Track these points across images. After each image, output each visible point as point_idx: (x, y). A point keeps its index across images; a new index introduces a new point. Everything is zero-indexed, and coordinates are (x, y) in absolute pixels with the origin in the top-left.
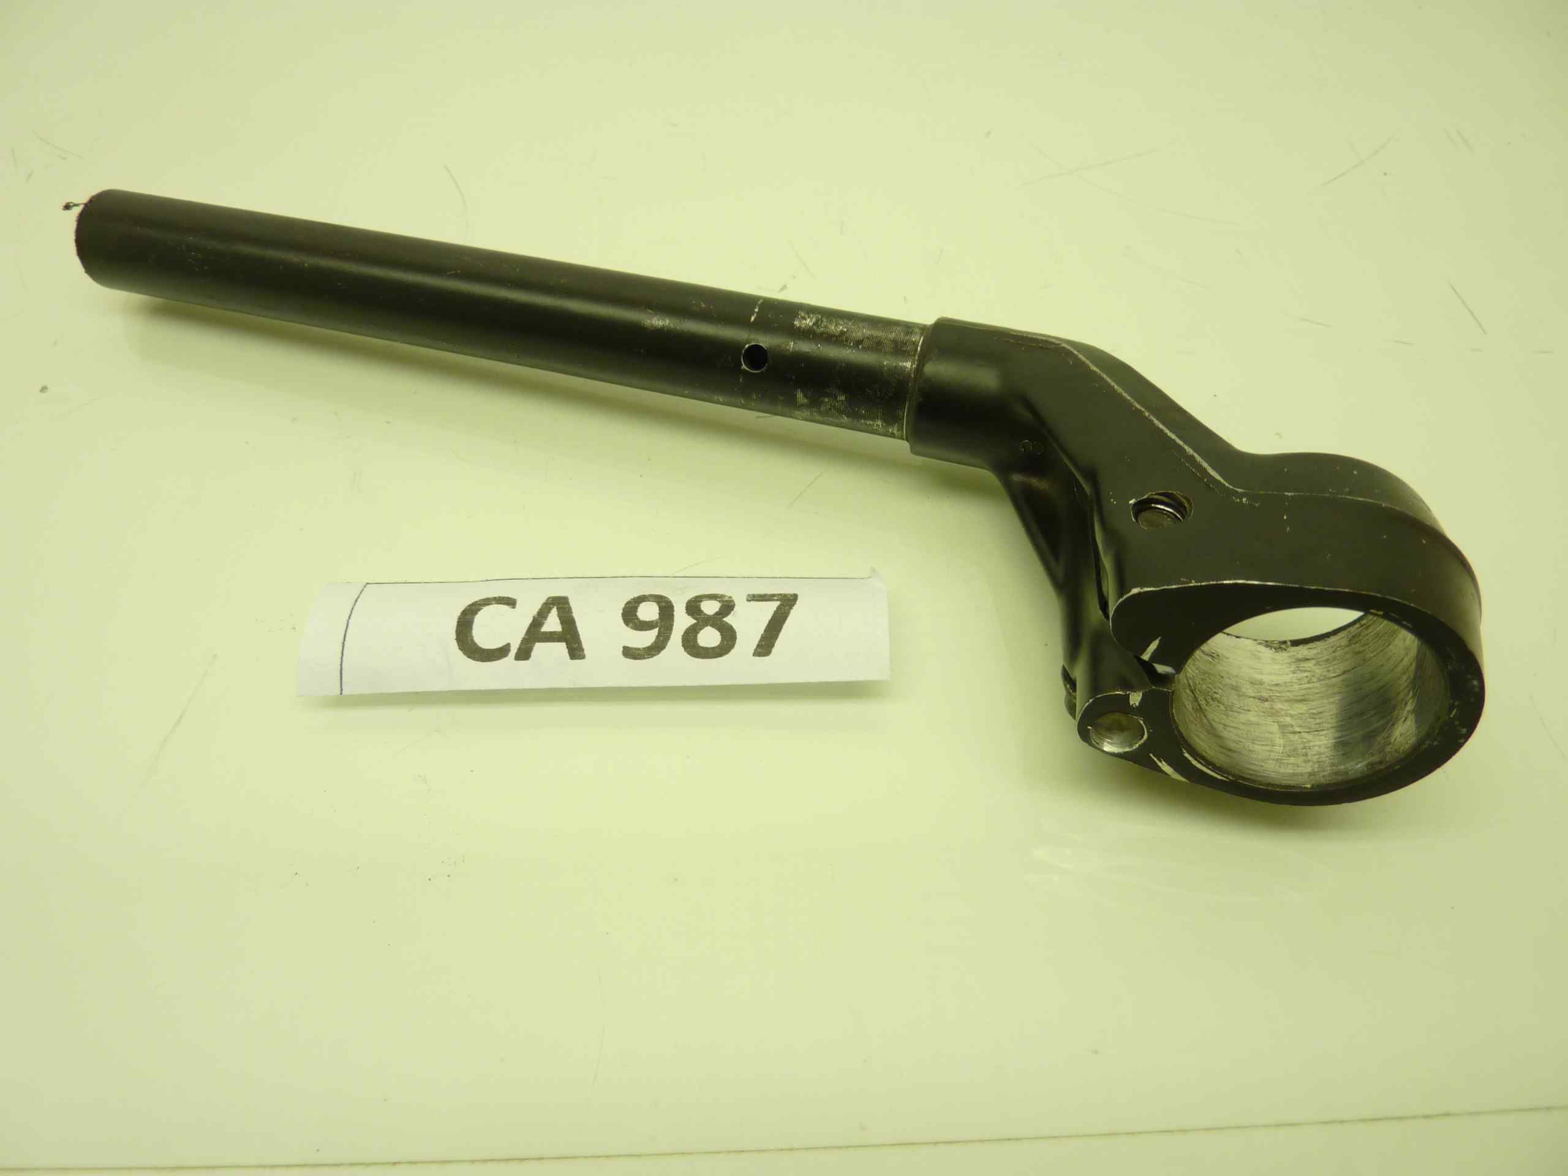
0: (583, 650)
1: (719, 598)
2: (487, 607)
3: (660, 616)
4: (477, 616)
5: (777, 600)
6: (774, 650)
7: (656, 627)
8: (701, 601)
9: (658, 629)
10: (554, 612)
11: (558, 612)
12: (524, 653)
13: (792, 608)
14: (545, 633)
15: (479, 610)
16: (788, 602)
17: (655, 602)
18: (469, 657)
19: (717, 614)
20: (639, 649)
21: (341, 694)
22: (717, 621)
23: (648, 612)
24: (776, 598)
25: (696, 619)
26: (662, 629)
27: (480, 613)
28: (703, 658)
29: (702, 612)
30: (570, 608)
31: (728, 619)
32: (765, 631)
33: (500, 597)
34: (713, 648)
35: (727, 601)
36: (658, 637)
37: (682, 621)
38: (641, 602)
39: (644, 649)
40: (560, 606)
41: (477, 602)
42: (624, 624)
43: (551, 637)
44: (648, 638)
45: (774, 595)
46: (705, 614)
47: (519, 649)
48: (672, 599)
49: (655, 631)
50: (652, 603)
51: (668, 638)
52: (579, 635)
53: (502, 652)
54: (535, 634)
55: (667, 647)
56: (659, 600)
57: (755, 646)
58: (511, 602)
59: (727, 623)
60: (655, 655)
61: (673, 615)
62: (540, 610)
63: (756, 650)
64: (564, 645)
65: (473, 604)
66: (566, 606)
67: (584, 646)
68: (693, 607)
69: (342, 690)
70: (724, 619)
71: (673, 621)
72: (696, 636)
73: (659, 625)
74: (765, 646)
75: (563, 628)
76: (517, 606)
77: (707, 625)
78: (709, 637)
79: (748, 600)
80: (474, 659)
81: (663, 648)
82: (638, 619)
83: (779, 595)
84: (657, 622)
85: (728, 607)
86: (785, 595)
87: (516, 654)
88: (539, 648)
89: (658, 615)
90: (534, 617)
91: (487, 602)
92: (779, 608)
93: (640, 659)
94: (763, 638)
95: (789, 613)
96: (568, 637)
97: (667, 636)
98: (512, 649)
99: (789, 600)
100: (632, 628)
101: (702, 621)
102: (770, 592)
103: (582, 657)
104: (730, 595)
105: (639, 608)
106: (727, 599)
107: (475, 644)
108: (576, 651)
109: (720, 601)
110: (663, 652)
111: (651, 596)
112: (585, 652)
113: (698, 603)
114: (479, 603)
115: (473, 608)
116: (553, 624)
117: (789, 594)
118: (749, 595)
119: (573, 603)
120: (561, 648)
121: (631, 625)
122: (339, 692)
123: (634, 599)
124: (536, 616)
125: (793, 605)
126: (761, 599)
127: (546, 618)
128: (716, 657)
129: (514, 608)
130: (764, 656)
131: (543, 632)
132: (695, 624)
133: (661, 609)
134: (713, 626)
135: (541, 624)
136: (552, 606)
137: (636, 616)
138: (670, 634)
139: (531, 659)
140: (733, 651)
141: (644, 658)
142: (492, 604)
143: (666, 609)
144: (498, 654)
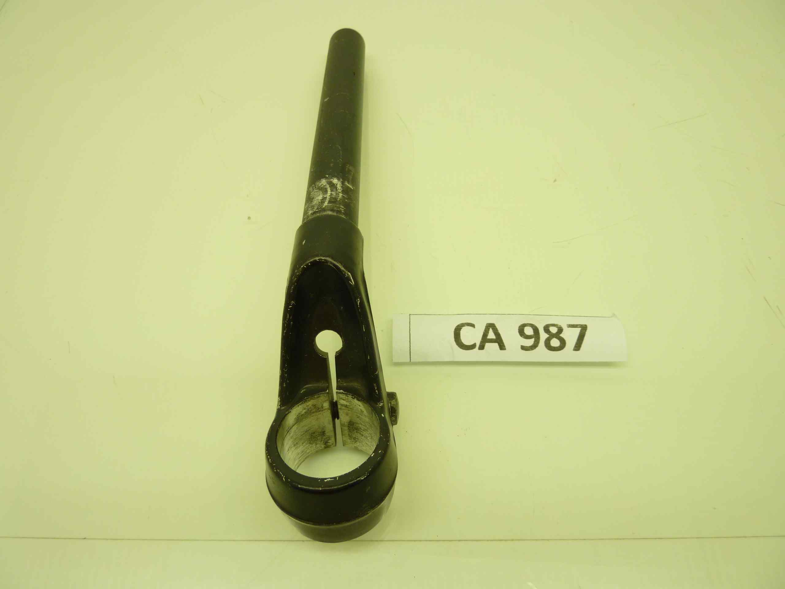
0: (505, 346)
1: (556, 325)
2: (464, 327)
3: (534, 333)
4: (461, 331)
6: (581, 348)
8: (549, 327)
10: (491, 331)
12: (482, 347)
14: (489, 339)
15: (461, 328)
16: (584, 328)
17: (530, 327)
18: (460, 348)
19: (557, 333)
20: (527, 347)
21: (410, 361)
22: (558, 335)
23: (529, 331)
24: (578, 326)
25: (548, 335)
26: (536, 339)
28: (553, 351)
29: (550, 332)
30: (497, 329)
31: (561, 335)
32: (577, 340)
33: (467, 323)
34: (557, 347)
35: (559, 327)
36: (534, 342)
37: (543, 336)
38: (524, 327)
39: (529, 347)
40: (493, 328)
42: (520, 336)
43: (491, 341)
44: (530, 342)
45: (577, 325)
46: (552, 333)
48: (537, 326)
49: (533, 340)
51: (538, 343)
52: (502, 340)
53: (473, 347)
54: (485, 340)
55: (539, 346)
56: (532, 326)
58: (473, 325)
59: (561, 337)
60: (534, 349)
61: (539, 333)
62: (485, 329)
63: (574, 348)
66: (495, 328)
67: (505, 345)
68: (546, 329)
69: (410, 360)
71: (539, 335)
72: (550, 342)
73: (534, 337)
74: (578, 347)
75: (496, 337)
76: (476, 326)
78: (555, 343)
79: (568, 327)
80: (463, 349)
81: (537, 346)
83: (580, 325)
85: (560, 330)
86: (582, 325)
87: (479, 347)
88: (487, 345)
90: (484, 332)
91: (463, 325)
92: (581, 331)
93: (527, 350)
94: (577, 344)
95: (585, 333)
96: (499, 341)
98: (477, 345)
100: (523, 338)
101: (552, 336)
102: (576, 323)
103: (505, 349)
104: (560, 325)
105: (525, 329)
106: (559, 326)
107: (462, 343)
108: (502, 347)
109: (557, 327)
110: (537, 348)
111: (528, 324)
112: (506, 347)
113: (548, 328)
114: (460, 325)
115: (458, 327)
116: (491, 335)
117: (584, 325)
118: (567, 325)
119: (498, 326)
120: (496, 345)
123: (521, 325)
125: (586, 330)
126: (572, 326)
127: (488, 333)
128: (558, 351)
129: (475, 328)
130: (577, 351)
132: (549, 337)
133: (533, 329)
134: (556, 338)
135: (487, 336)
136: (489, 327)
137: (524, 333)
138: (539, 341)
139: (484, 349)
140: (565, 349)
141: (529, 350)
143: (536, 330)
144: (472, 347)
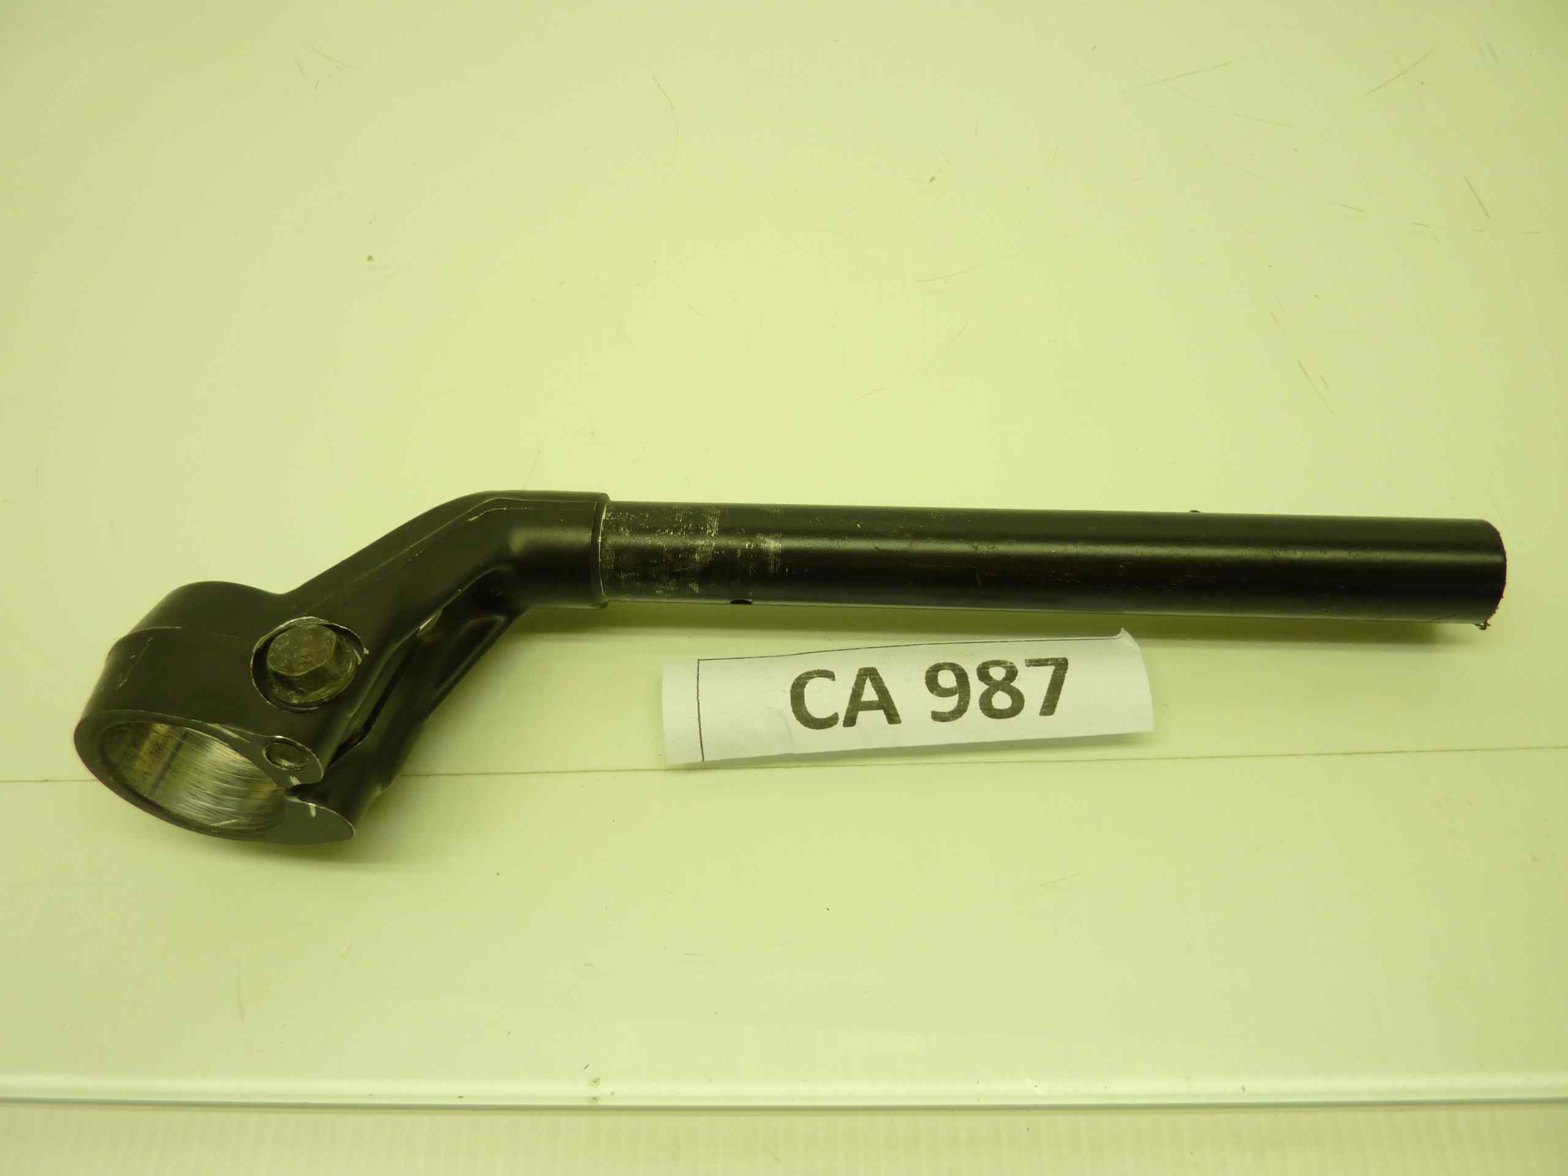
0: (898, 716)
1: (1002, 664)
2: (811, 680)
3: (957, 683)
4: (805, 689)
5: (1051, 665)
6: (1057, 709)
7: (957, 693)
8: (988, 668)
9: (957, 695)
10: (868, 683)
11: (872, 682)
12: (850, 721)
13: (1066, 672)
15: (807, 683)
16: (1061, 666)
17: (950, 669)
18: (806, 726)
19: (1005, 679)
20: (945, 713)
22: (1006, 685)
23: (947, 679)
24: (1049, 663)
25: (987, 684)
26: (962, 695)
27: (807, 686)
28: (999, 718)
29: (992, 678)
30: (881, 679)
31: (1014, 684)
32: (1047, 693)
33: (819, 670)
34: (1006, 710)
35: (1010, 667)
36: (959, 701)
37: (977, 688)
38: (938, 671)
39: (949, 712)
40: (872, 677)
41: (801, 675)
42: (929, 693)
43: (870, 706)
44: (950, 704)
45: (1047, 660)
46: (995, 680)
47: (846, 718)
48: (964, 666)
49: (956, 697)
50: (949, 671)
51: (967, 703)
52: (893, 703)
53: (830, 722)
54: (856, 704)
55: (968, 710)
56: (953, 668)
57: (1040, 707)
58: (830, 675)
59: (1014, 687)
60: (958, 718)
61: (968, 682)
62: (856, 681)
63: (1041, 710)
64: (881, 712)
65: (800, 678)
66: (877, 677)
67: (899, 713)
68: (983, 673)
70: (1012, 684)
71: (969, 687)
72: (990, 701)
73: (958, 691)
74: (1049, 707)
75: (879, 698)
76: (836, 678)
77: (998, 690)
78: (1001, 700)
79: (1028, 666)
80: (811, 727)
81: (965, 711)
82: (939, 686)
83: (1052, 659)
84: (956, 688)
85: (1012, 673)
86: (1057, 660)
87: (844, 721)
88: (862, 716)
89: (955, 682)
90: (853, 689)
91: (809, 675)
92: (1055, 672)
93: (945, 721)
94: (1047, 700)
95: (1064, 676)
96: (885, 705)
97: (966, 701)
98: (839, 717)
99: (1062, 664)
100: (936, 694)
101: (994, 687)
102: (1043, 657)
103: (900, 721)
104: (1012, 662)
105: (938, 676)
106: (1009, 665)
107: (810, 715)
108: (893, 717)
109: (1004, 667)
110: (965, 715)
111: (945, 664)
112: (901, 717)
113: (987, 670)
114: (803, 676)
115: (800, 681)
116: (869, 694)
117: (1060, 659)
118: (1026, 660)
119: (882, 674)
120: (881, 714)
121: (934, 693)
122: (702, 759)
123: (931, 668)
124: (854, 687)
125: (1066, 669)
126: (1037, 663)
127: (863, 688)
128: (1009, 717)
129: (834, 680)
130: (1048, 715)
131: (864, 702)
132: (988, 689)
133: (956, 676)
134: (1003, 690)
135: (860, 695)
136: (865, 677)
137: (938, 684)
138: (969, 699)
139: (856, 725)
140: (1023, 711)
141: (949, 721)
142: (814, 677)
143: (962, 677)
144: (828, 723)
